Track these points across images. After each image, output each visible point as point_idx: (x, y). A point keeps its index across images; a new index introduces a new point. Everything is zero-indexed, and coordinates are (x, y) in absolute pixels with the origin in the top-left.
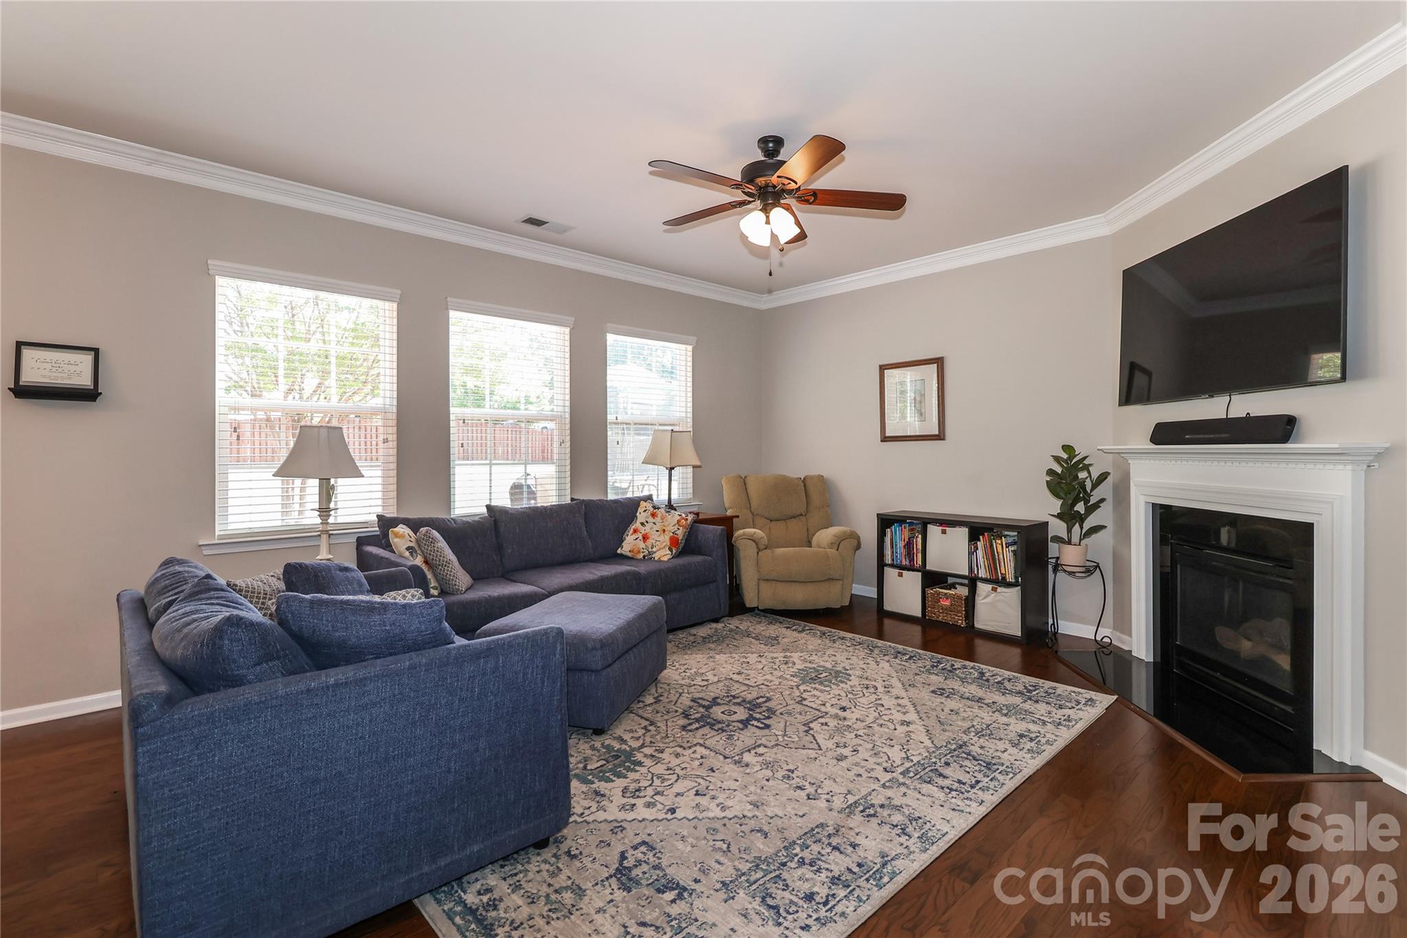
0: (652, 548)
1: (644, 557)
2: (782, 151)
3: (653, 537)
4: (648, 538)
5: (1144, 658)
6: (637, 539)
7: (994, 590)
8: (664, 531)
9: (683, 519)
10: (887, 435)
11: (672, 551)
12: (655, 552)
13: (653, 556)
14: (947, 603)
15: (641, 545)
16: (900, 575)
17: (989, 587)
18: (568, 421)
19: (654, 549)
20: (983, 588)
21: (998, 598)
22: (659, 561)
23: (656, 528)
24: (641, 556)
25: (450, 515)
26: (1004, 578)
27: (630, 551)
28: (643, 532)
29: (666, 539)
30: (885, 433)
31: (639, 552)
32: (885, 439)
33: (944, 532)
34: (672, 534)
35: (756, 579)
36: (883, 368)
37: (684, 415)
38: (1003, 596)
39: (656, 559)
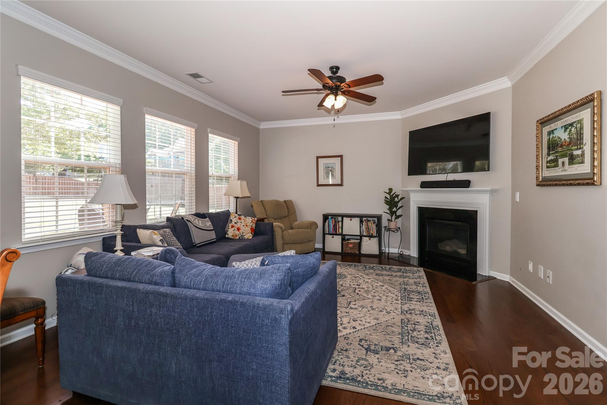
0: (243, 233)
1: (239, 238)
2: (339, 72)
3: (242, 229)
4: (240, 229)
5: (415, 256)
6: (234, 230)
7: (370, 239)
8: (247, 226)
9: (254, 220)
10: (319, 184)
11: (252, 234)
12: (245, 235)
13: (244, 237)
14: (352, 246)
15: (237, 233)
16: (333, 237)
17: (368, 238)
18: (194, 174)
19: (244, 234)
20: (365, 239)
21: (371, 242)
22: (248, 239)
23: (242, 224)
24: (238, 237)
25: (146, 223)
26: (372, 235)
27: (232, 236)
28: (237, 227)
29: (248, 229)
30: (318, 183)
31: (237, 236)
32: (319, 185)
33: (351, 220)
34: (251, 227)
35: (282, 244)
36: (318, 158)
37: (233, 173)
38: (373, 241)
39: (246, 238)
